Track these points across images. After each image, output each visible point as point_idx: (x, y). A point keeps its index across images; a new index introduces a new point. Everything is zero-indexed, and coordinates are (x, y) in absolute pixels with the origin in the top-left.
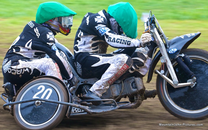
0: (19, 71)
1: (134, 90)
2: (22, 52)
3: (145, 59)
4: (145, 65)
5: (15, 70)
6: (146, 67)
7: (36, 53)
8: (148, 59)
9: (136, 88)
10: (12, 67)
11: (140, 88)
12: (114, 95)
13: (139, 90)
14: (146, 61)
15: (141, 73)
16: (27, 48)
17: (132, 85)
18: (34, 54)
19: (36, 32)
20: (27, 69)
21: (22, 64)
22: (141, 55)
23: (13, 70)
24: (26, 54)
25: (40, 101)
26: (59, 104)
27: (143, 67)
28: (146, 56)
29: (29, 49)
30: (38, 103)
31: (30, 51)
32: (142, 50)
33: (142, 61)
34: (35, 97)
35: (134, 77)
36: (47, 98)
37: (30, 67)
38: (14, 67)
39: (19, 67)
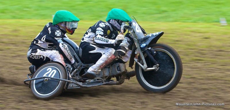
0: (36, 57)
1: (118, 72)
2: (39, 44)
3: (126, 51)
4: (126, 55)
5: (34, 56)
6: (127, 56)
7: (49, 45)
8: (129, 51)
9: (120, 70)
10: (32, 54)
11: (123, 70)
12: (105, 75)
13: (122, 72)
14: (127, 52)
15: (124, 61)
16: (43, 41)
17: (117, 69)
18: (48, 45)
19: (49, 30)
20: (42, 57)
21: (39, 52)
22: (124, 48)
23: (32, 56)
24: (42, 45)
25: (47, 79)
26: (60, 80)
27: (124, 56)
28: (127, 49)
29: (44, 42)
30: (46, 80)
31: (45, 43)
32: (124, 45)
33: (124, 52)
34: (44, 76)
35: (119, 63)
36: (52, 77)
37: (44, 56)
38: (33, 54)
39: (37, 54)
